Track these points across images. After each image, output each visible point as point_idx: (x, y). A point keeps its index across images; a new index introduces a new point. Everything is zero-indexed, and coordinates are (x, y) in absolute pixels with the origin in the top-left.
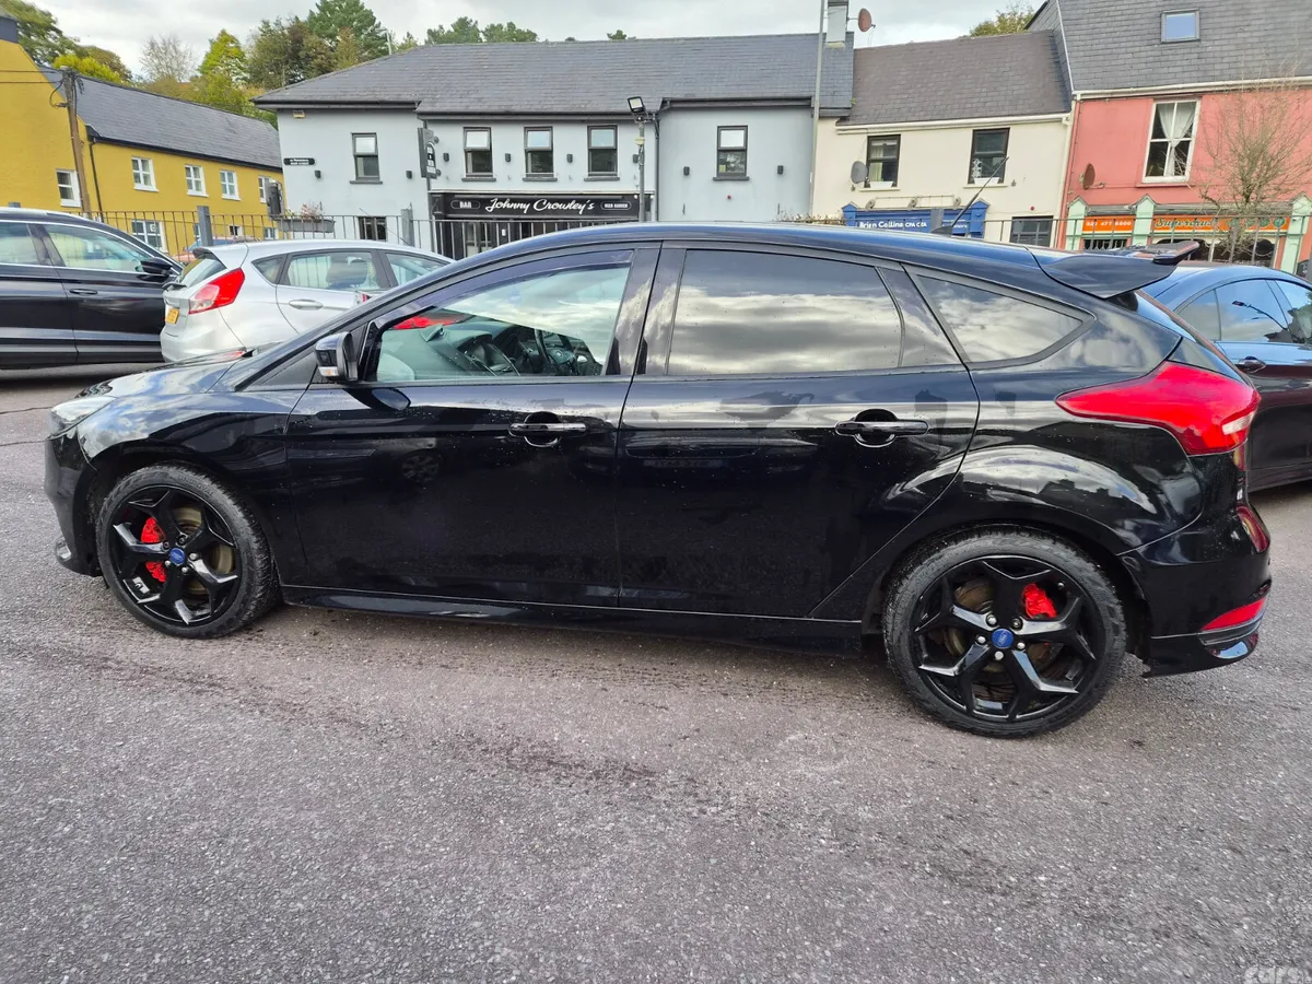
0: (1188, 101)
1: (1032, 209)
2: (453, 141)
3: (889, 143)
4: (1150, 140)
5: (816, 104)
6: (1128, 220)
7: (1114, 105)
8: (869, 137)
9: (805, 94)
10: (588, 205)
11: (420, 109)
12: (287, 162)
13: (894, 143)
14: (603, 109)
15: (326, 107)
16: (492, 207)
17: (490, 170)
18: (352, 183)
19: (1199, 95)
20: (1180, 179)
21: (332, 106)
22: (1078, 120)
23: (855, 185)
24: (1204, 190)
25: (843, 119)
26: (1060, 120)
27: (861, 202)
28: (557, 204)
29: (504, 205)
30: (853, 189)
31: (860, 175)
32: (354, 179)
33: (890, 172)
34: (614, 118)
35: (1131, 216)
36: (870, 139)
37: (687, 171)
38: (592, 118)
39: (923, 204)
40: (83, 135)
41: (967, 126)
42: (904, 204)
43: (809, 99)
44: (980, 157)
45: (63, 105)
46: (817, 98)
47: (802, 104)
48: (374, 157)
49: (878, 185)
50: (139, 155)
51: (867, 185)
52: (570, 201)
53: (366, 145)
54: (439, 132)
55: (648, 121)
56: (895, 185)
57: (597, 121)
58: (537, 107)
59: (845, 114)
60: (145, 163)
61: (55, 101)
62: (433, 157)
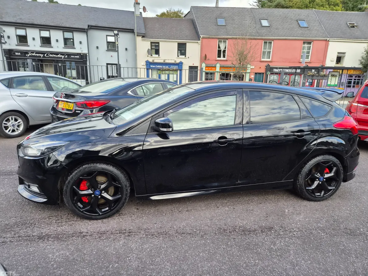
0: (225, 40)
1: (193, 64)
2: (11, 32)
3: (156, 44)
4: (218, 49)
5: (136, 31)
6: (214, 68)
7: (209, 39)
9: (132, 28)
10: (65, 56)
13: (158, 44)
14: (68, 26)
16: (29, 55)
17: (27, 42)
19: (227, 39)
20: (224, 59)
22: (202, 43)
23: (148, 55)
24: (232, 62)
25: (143, 37)
26: (198, 42)
27: (151, 60)
28: (54, 55)
29: (33, 54)
30: (148, 56)
31: (149, 53)
33: (157, 52)
34: (72, 29)
35: (215, 67)
36: (151, 43)
37: (97, 48)
38: (64, 28)
39: (167, 61)
41: (176, 42)
42: (162, 61)
43: (133, 30)
44: (180, 50)
46: (136, 30)
47: (131, 31)
49: (154, 55)
51: (151, 55)
52: (58, 54)
54: (5, 28)
55: (85, 32)
56: (159, 56)
57: (66, 30)
58: (44, 23)
59: (143, 35)
62: (3, 37)
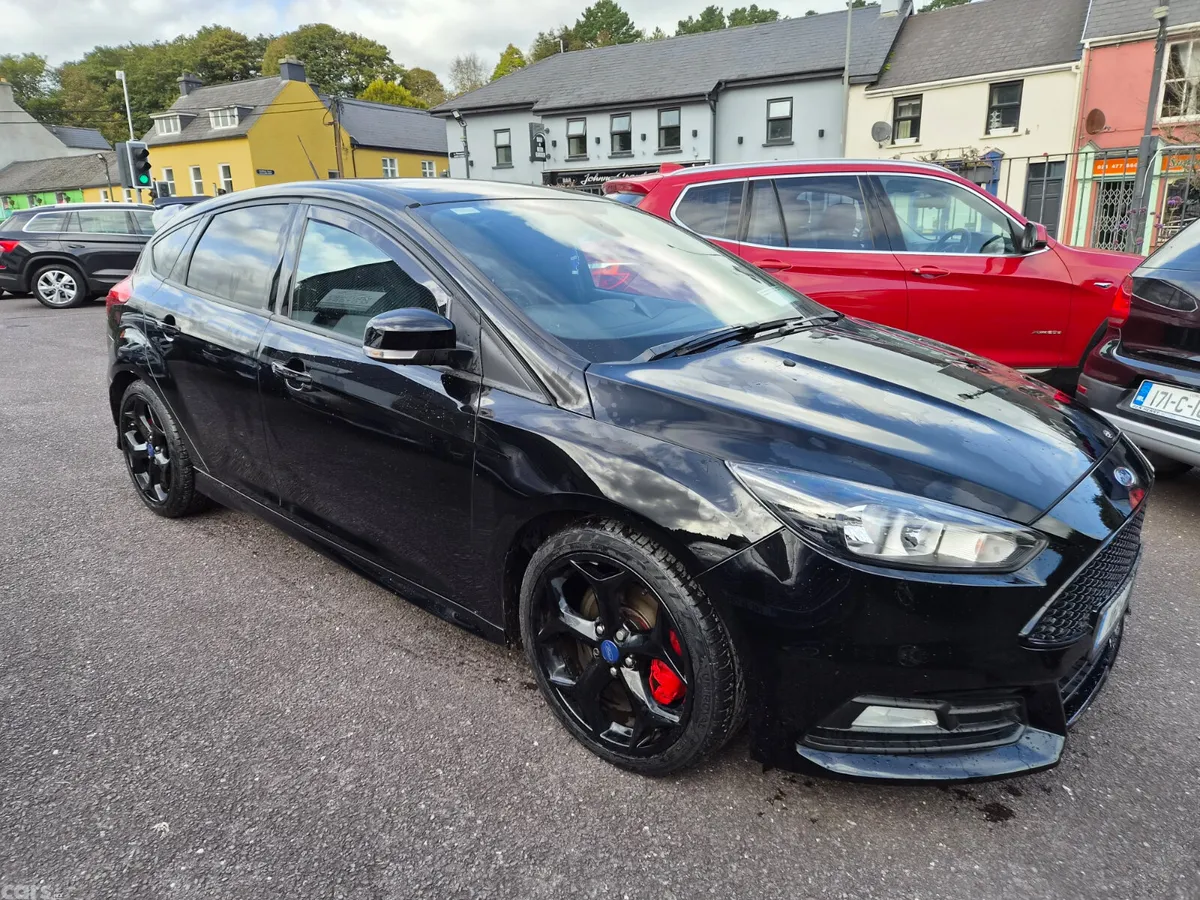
1: (1047, 155)
2: (559, 130)
3: (913, 103)
4: (1165, 81)
5: (846, 74)
7: (1126, 49)
8: (895, 98)
9: (841, 65)
11: (536, 107)
12: (452, 155)
13: (918, 102)
14: (667, 94)
15: (475, 111)
16: (586, 181)
17: (586, 152)
18: (494, 168)
21: (479, 111)
22: (1089, 67)
23: (881, 143)
25: (872, 85)
26: (1070, 69)
29: (594, 179)
30: (881, 147)
31: (883, 134)
32: (495, 165)
33: (913, 129)
34: (677, 101)
36: (897, 100)
37: (741, 140)
38: (661, 103)
39: (942, 156)
40: (347, 143)
41: (984, 81)
43: (840, 69)
44: (998, 109)
45: (330, 124)
46: (846, 68)
47: (835, 74)
48: (508, 147)
49: (905, 141)
50: (387, 156)
53: (503, 139)
54: (548, 124)
55: (703, 102)
56: (917, 141)
57: (665, 105)
58: (619, 98)
59: (874, 79)
60: (391, 161)
61: (326, 121)
62: (543, 145)
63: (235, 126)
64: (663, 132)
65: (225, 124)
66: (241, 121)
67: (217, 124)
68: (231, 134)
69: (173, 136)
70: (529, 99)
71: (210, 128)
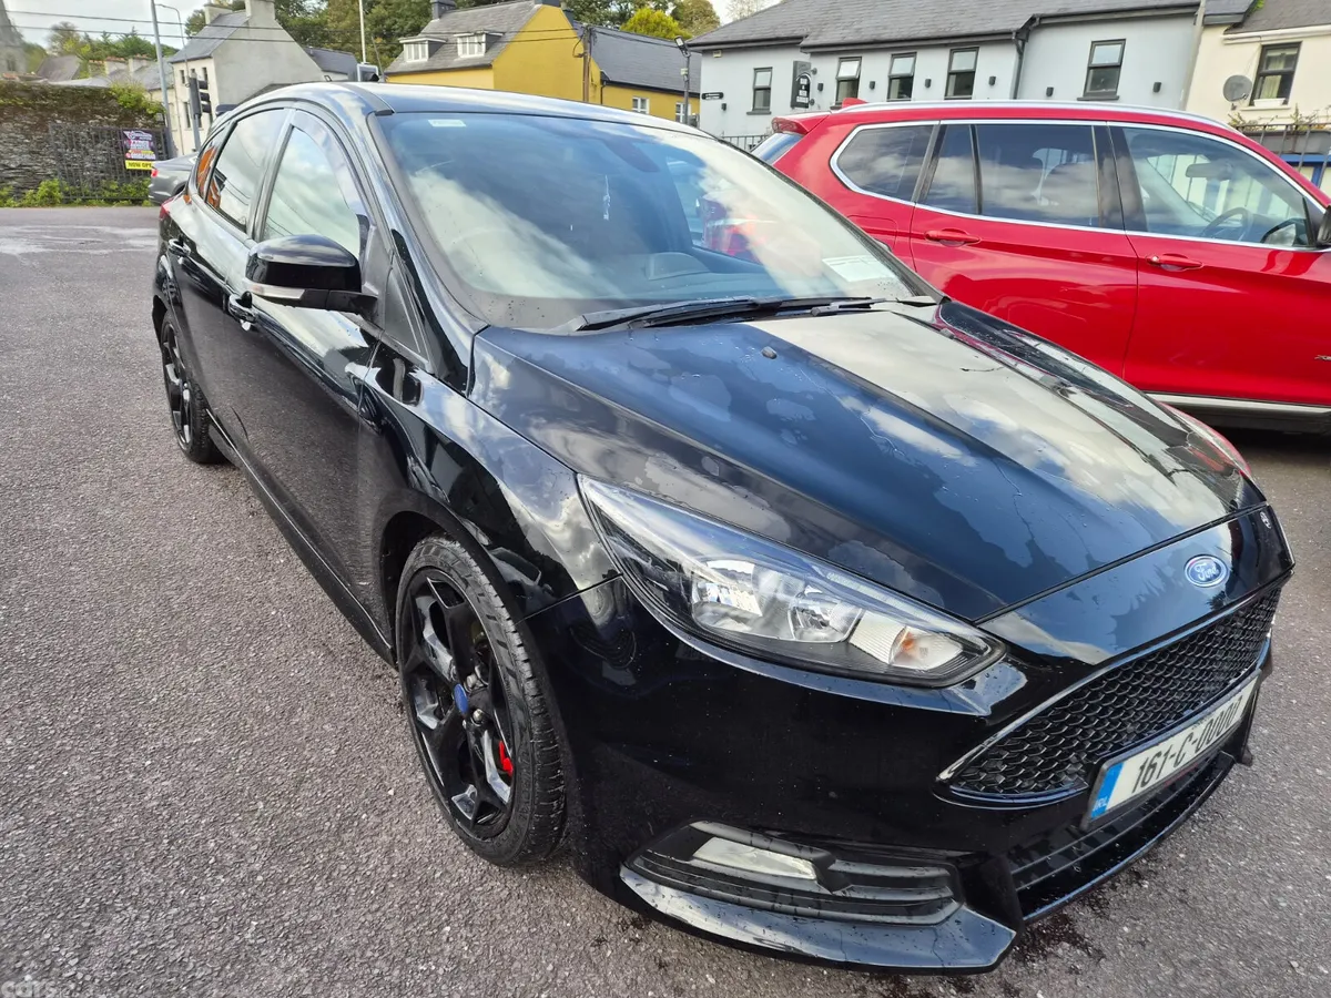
2: (828, 71)
3: (1286, 53)
5: (1200, 13)
8: (1263, 47)
11: (804, 43)
12: (704, 96)
13: (1293, 52)
14: (965, 30)
15: (736, 46)
17: (857, 95)
18: (748, 113)
21: (740, 45)
23: (1236, 103)
25: (1236, 26)
30: (1233, 107)
31: (1240, 91)
32: (751, 109)
33: (1282, 87)
34: (975, 39)
36: (1265, 49)
37: (1049, 92)
38: (955, 41)
40: (597, 79)
43: (1198, 5)
45: (580, 56)
46: (1202, 4)
47: (1185, 11)
48: (768, 89)
49: (1268, 102)
50: (639, 95)
51: (1251, 104)
53: (762, 80)
54: (817, 63)
55: (1009, 41)
56: (1285, 103)
57: (962, 44)
58: (905, 34)
59: (1238, 19)
60: (643, 101)
61: (576, 53)
62: (807, 88)
63: (482, 55)
64: (953, 78)
65: (472, 52)
66: (488, 49)
67: (464, 52)
68: (478, 63)
69: (420, 64)
70: (798, 33)
71: (457, 56)
